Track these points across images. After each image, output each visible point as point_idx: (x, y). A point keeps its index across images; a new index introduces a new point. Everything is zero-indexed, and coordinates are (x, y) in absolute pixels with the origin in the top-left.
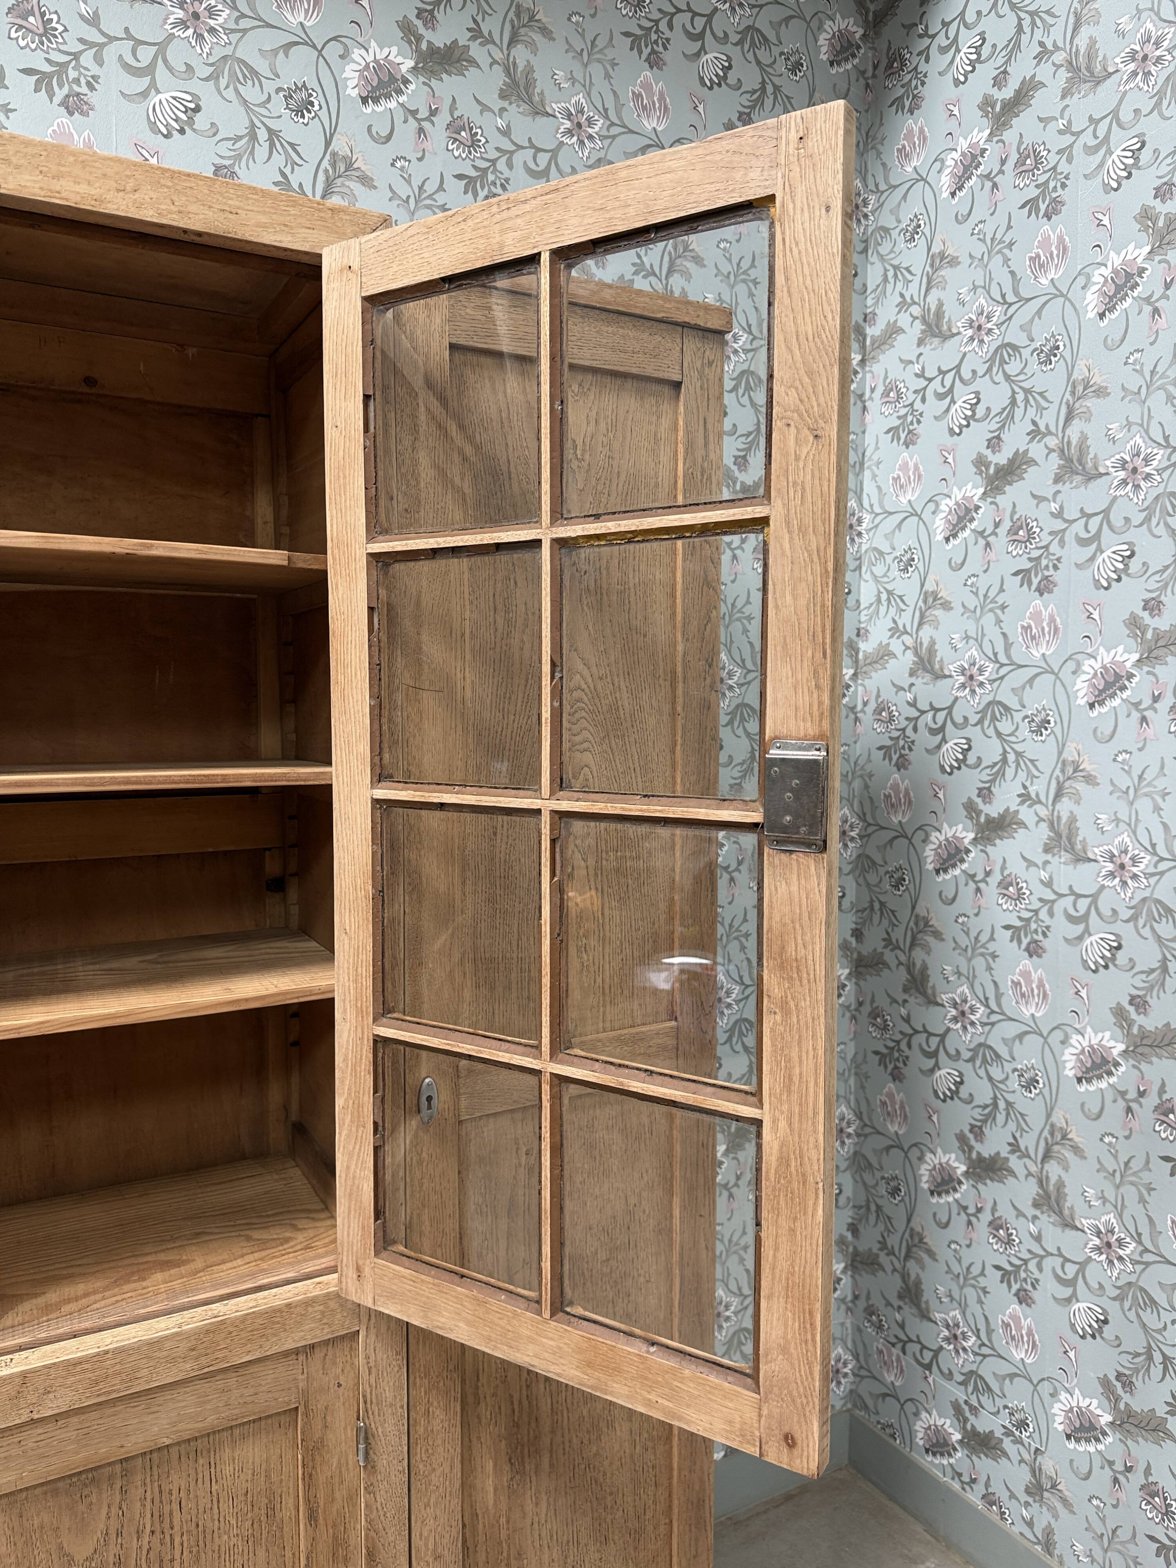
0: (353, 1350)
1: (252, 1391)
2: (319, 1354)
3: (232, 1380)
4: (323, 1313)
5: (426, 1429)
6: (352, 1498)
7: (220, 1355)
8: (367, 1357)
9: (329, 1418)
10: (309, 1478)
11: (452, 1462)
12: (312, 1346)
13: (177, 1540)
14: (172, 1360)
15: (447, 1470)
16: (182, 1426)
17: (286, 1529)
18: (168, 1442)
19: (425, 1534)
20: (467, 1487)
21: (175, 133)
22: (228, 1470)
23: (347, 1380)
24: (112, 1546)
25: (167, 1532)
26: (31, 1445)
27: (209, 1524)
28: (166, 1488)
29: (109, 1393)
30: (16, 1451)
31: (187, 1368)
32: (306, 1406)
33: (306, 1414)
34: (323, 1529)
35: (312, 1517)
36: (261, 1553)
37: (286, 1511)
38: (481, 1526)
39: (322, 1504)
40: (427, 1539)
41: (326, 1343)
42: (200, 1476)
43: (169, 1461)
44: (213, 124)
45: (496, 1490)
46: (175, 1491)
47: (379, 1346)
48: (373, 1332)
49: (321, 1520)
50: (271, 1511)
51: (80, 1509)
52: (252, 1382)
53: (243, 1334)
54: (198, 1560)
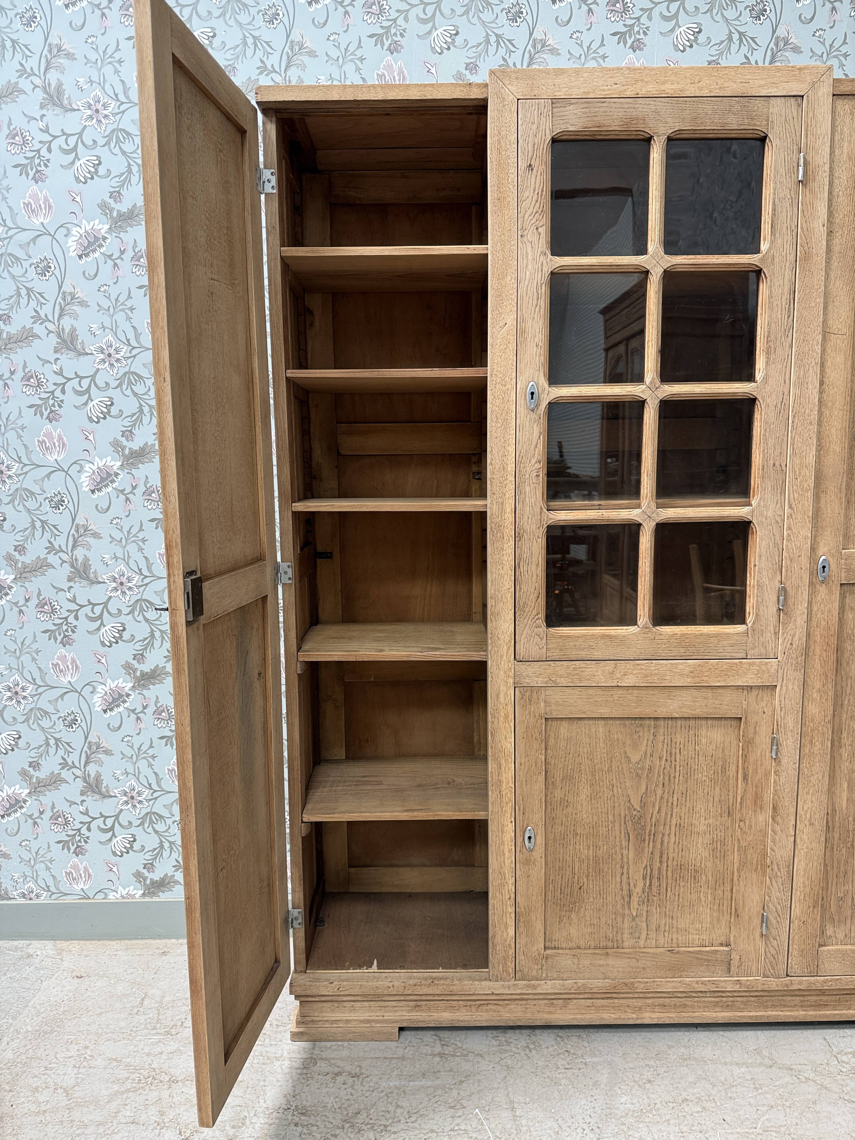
0: (773, 696)
1: (719, 702)
2: (755, 692)
3: (710, 694)
4: (758, 671)
5: (810, 751)
6: (767, 774)
7: (705, 678)
8: (780, 701)
9: (757, 729)
10: (745, 757)
11: (824, 773)
12: (751, 687)
13: (678, 768)
14: (682, 675)
15: (820, 778)
16: (684, 710)
17: (731, 781)
18: (677, 716)
19: (805, 808)
20: (831, 793)
21: (687, 48)
22: (704, 741)
23: (769, 711)
24: (648, 760)
25: (674, 763)
26: (617, 697)
27: (693, 765)
28: (674, 740)
29: (652, 683)
30: (611, 700)
31: (688, 681)
32: (746, 718)
33: (746, 723)
34: (750, 786)
35: (745, 778)
36: (717, 789)
37: (731, 772)
38: (837, 818)
39: (751, 772)
40: (806, 812)
41: (760, 687)
42: (691, 739)
43: (676, 727)
44: (708, 38)
45: (848, 800)
46: (678, 743)
47: (787, 696)
48: (784, 688)
49: (750, 782)
50: (724, 769)
51: (635, 737)
52: (719, 698)
53: (717, 671)
54: (687, 782)
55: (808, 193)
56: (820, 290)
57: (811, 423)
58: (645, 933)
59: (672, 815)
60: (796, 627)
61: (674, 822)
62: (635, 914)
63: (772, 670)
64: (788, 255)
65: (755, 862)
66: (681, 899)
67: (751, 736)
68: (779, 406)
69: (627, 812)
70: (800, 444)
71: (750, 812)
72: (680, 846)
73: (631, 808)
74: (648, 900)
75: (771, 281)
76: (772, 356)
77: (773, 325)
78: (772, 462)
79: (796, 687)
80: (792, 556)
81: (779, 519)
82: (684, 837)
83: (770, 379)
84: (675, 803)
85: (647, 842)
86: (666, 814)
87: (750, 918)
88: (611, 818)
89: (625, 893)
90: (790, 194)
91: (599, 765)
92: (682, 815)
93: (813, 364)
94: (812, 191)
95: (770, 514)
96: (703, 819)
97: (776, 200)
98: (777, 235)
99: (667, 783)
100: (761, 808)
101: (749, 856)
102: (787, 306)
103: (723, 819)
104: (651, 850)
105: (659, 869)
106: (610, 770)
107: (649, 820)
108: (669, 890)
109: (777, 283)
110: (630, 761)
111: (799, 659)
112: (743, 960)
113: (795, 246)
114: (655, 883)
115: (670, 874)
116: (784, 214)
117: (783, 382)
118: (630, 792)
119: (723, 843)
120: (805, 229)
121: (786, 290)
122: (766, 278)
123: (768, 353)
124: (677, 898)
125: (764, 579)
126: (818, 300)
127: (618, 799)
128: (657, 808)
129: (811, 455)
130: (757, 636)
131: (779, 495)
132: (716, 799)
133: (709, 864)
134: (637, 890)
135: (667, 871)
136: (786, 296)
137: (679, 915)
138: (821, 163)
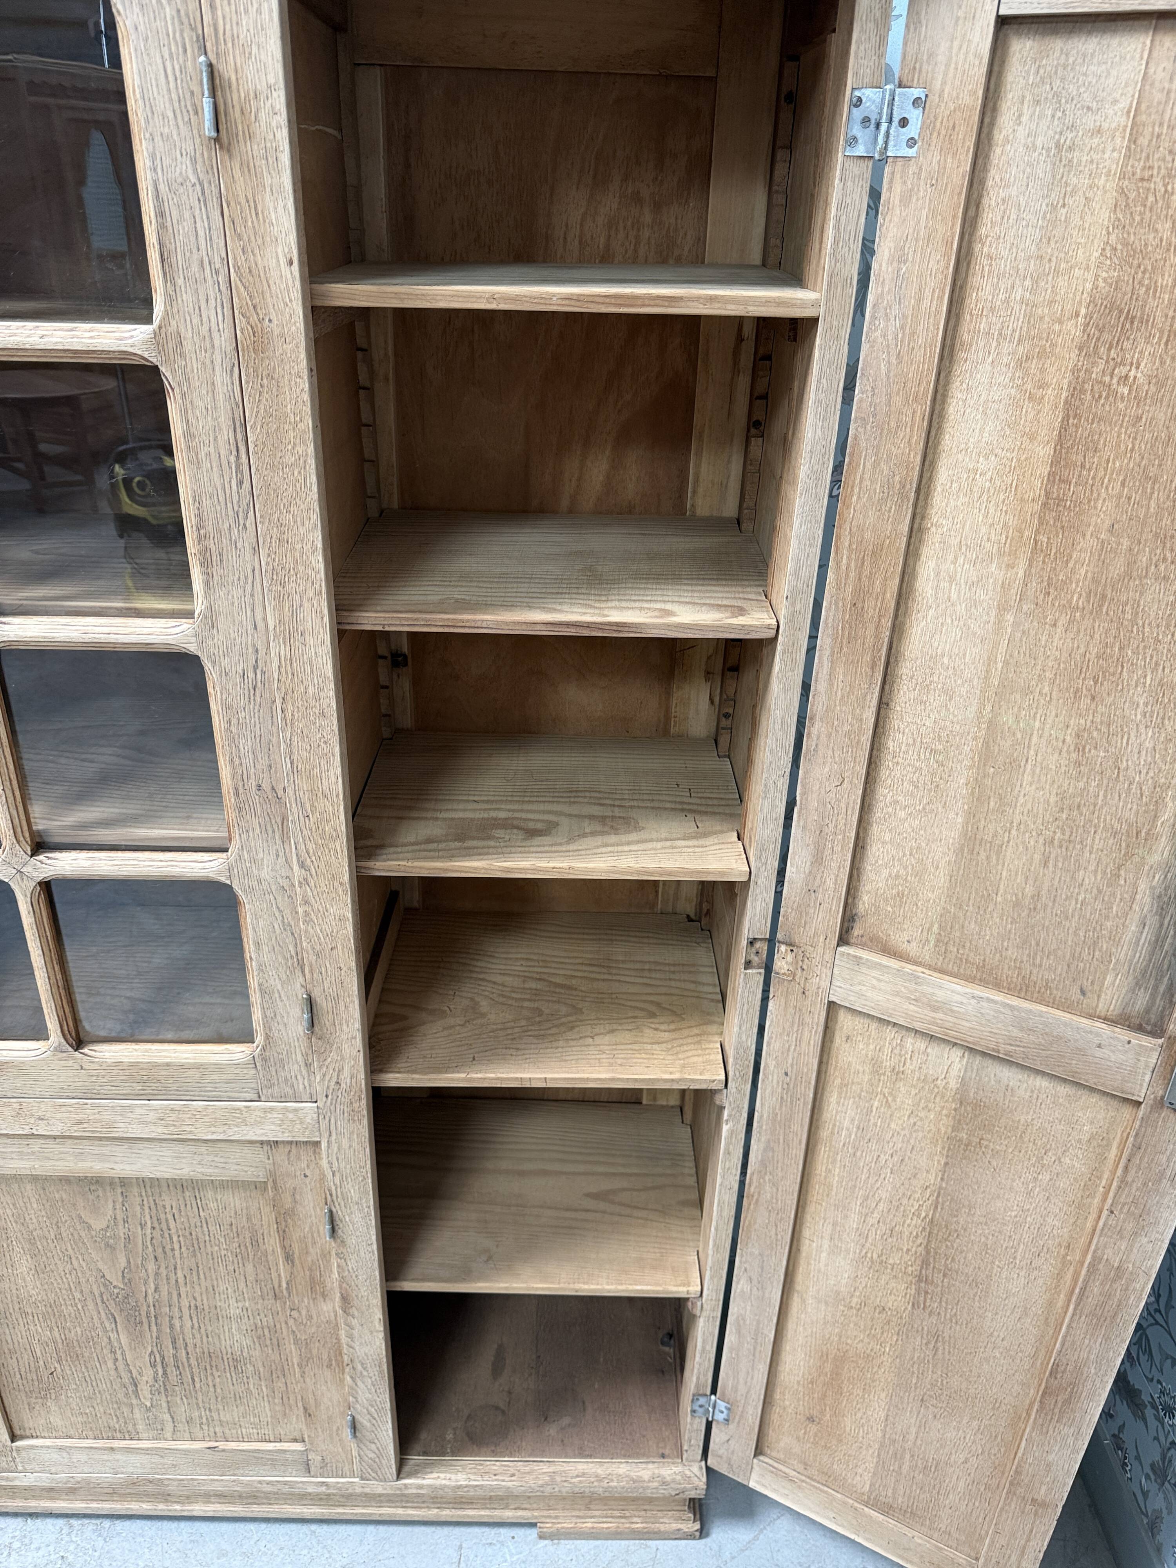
0: (316, 1155)
1: (222, 1160)
2: (283, 1150)
3: (203, 1149)
4: (283, 1120)
6: (325, 1255)
7: (188, 1129)
8: (330, 1162)
9: (298, 1197)
10: (283, 1232)
12: (276, 1143)
13: (175, 1239)
14: (144, 1123)
16: (162, 1168)
17: (270, 1257)
18: (155, 1176)
22: (212, 1205)
23: (313, 1175)
24: (121, 1227)
25: (166, 1231)
26: (37, 1149)
27: (200, 1235)
28: (160, 1203)
29: (93, 1132)
30: (25, 1150)
31: (157, 1131)
32: (275, 1182)
33: (276, 1189)
34: (300, 1268)
35: (289, 1259)
36: (249, 1267)
37: (269, 1246)
39: (297, 1252)
41: (290, 1143)
42: (188, 1203)
43: (159, 1189)
46: (168, 1209)
47: (341, 1157)
48: (335, 1147)
49: (297, 1262)
50: (255, 1242)
51: (91, 1197)
52: (221, 1154)
53: (206, 1119)
54: (195, 1256)
55: (237, 173)
56: (301, 426)
57: (323, 714)
58: (171, 1424)
59: (179, 1295)
60: (342, 1059)
61: (185, 1303)
62: (149, 1404)
63: (308, 1120)
64: (215, 335)
65: (325, 1357)
66: (219, 1390)
67: (288, 1206)
68: (251, 675)
69: (102, 1289)
70: (304, 754)
71: (306, 1300)
72: (203, 1330)
73: (107, 1284)
74: (166, 1390)
75: (184, 396)
76: (217, 571)
77: (206, 503)
78: (253, 783)
79: (355, 1144)
80: (318, 948)
81: (285, 883)
82: (207, 1321)
83: (222, 619)
84: (181, 1280)
85: (146, 1325)
86: (170, 1293)
87: (330, 1418)
88: (78, 1295)
89: (126, 1380)
90: (195, 170)
91: (39, 1232)
92: (197, 1295)
93: (311, 594)
94: (247, 167)
95: (265, 873)
96: (232, 1302)
97: (162, 188)
98: (180, 282)
99: (160, 1256)
100: (324, 1296)
101: (315, 1352)
102: (232, 459)
103: (266, 1302)
104: (155, 1335)
105: (175, 1356)
106: (59, 1237)
107: (142, 1299)
108: (197, 1379)
109: (199, 403)
110: (89, 1227)
111: (356, 1105)
112: (328, 1460)
113: (227, 312)
114: (172, 1372)
115: (193, 1362)
116: (187, 225)
117: (250, 627)
118: (100, 1265)
119: (273, 1330)
120: (246, 273)
121: (224, 420)
122: (173, 389)
123: (205, 563)
124: (212, 1389)
125: (272, 982)
126: (300, 449)
127: (83, 1273)
128: (153, 1286)
129: (331, 773)
130: (273, 1069)
131: (278, 841)
132: (251, 1278)
133: (257, 1353)
134: (145, 1378)
135: (188, 1358)
136: (226, 434)
137: (221, 1408)
138: (262, 87)
